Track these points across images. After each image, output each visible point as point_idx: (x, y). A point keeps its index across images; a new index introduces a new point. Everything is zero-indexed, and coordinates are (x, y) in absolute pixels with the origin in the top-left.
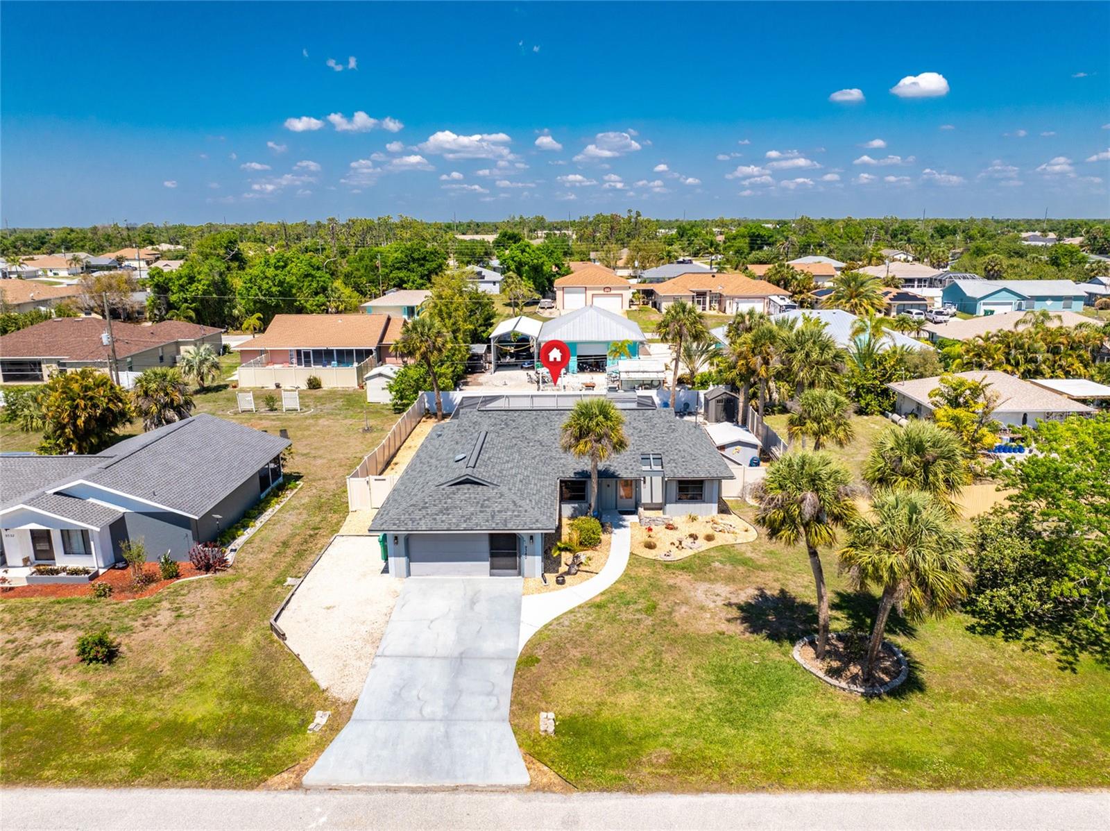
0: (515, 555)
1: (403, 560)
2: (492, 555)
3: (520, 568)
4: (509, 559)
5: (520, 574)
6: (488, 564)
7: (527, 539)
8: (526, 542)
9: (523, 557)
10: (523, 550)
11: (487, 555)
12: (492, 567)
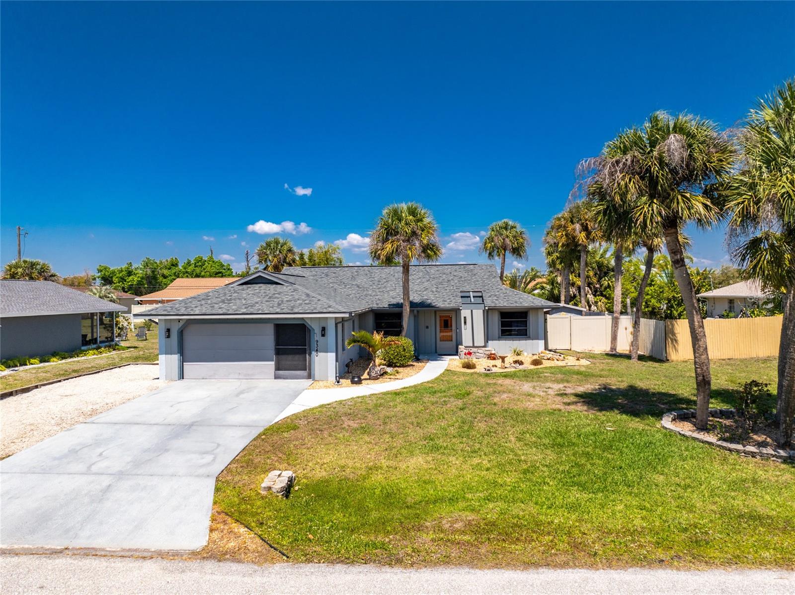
0: (303, 352)
1: (175, 358)
2: (278, 352)
3: (310, 369)
4: (297, 357)
5: (309, 377)
6: (272, 364)
7: (317, 331)
8: (317, 336)
9: (314, 353)
10: (314, 345)
11: (272, 352)
12: (278, 368)
